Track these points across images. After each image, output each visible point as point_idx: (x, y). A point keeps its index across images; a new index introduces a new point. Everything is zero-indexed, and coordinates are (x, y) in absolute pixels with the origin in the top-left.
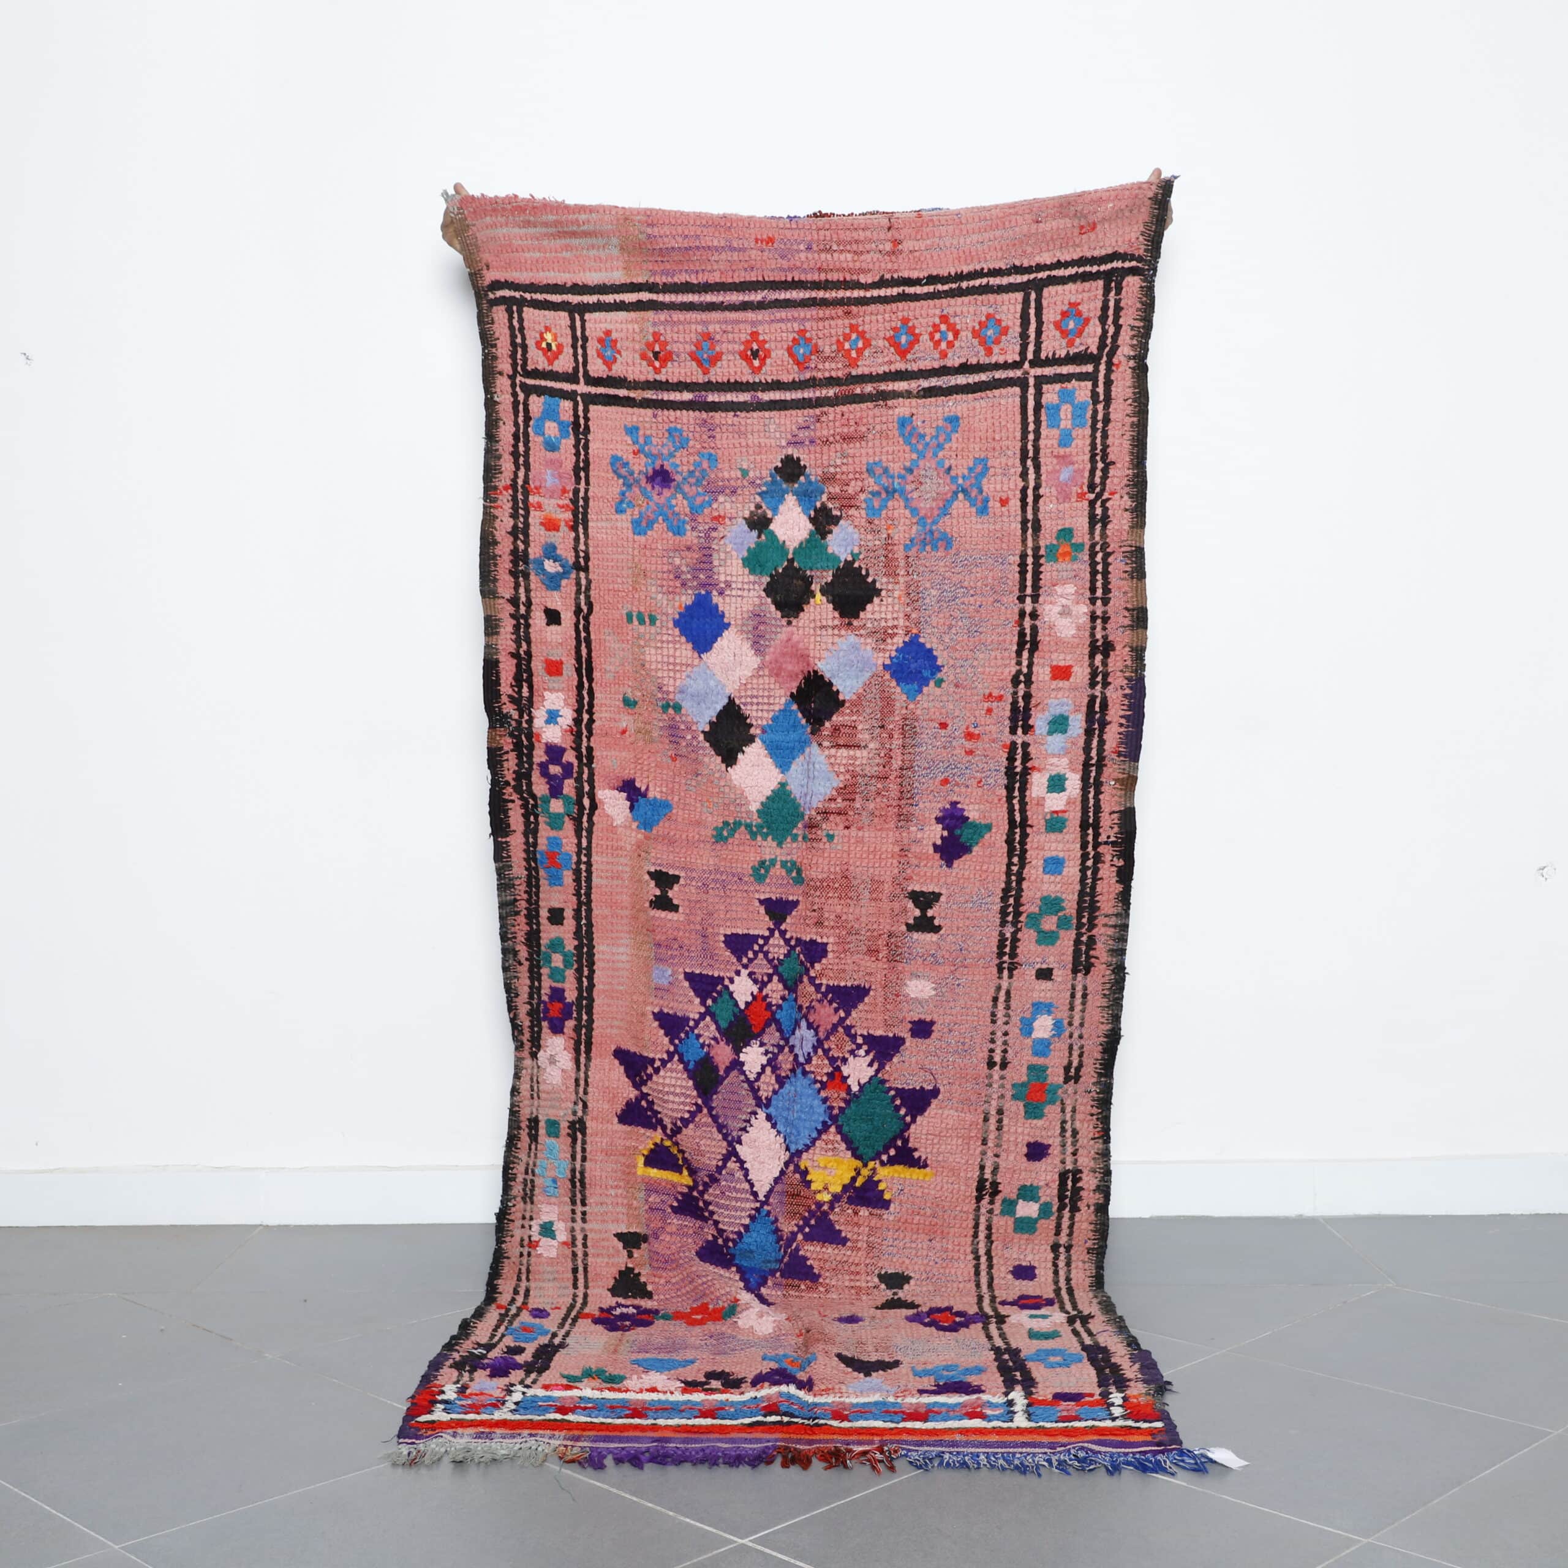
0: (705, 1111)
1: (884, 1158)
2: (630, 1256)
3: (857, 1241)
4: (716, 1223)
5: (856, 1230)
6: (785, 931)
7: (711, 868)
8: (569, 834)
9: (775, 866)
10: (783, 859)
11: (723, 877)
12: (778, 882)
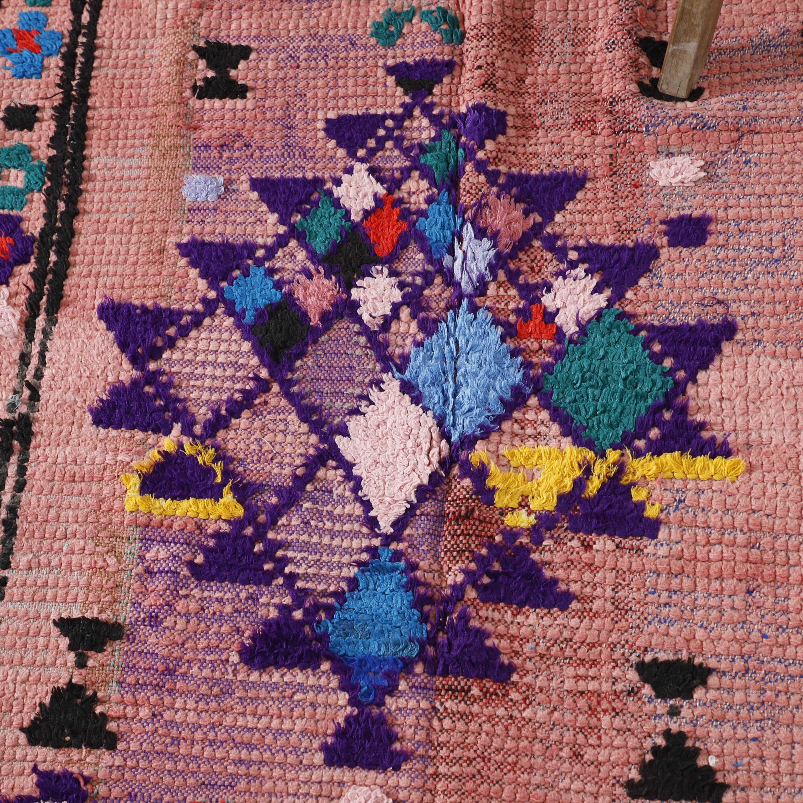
0: (275, 388)
1: (641, 443)
2: (81, 664)
3: (593, 599)
4: (292, 578)
5: (587, 576)
6: (433, 105)
7: (302, 33)
8: (59, 10)
9: (411, 21)
10: (424, 9)
11: (324, 44)
12: (419, 40)
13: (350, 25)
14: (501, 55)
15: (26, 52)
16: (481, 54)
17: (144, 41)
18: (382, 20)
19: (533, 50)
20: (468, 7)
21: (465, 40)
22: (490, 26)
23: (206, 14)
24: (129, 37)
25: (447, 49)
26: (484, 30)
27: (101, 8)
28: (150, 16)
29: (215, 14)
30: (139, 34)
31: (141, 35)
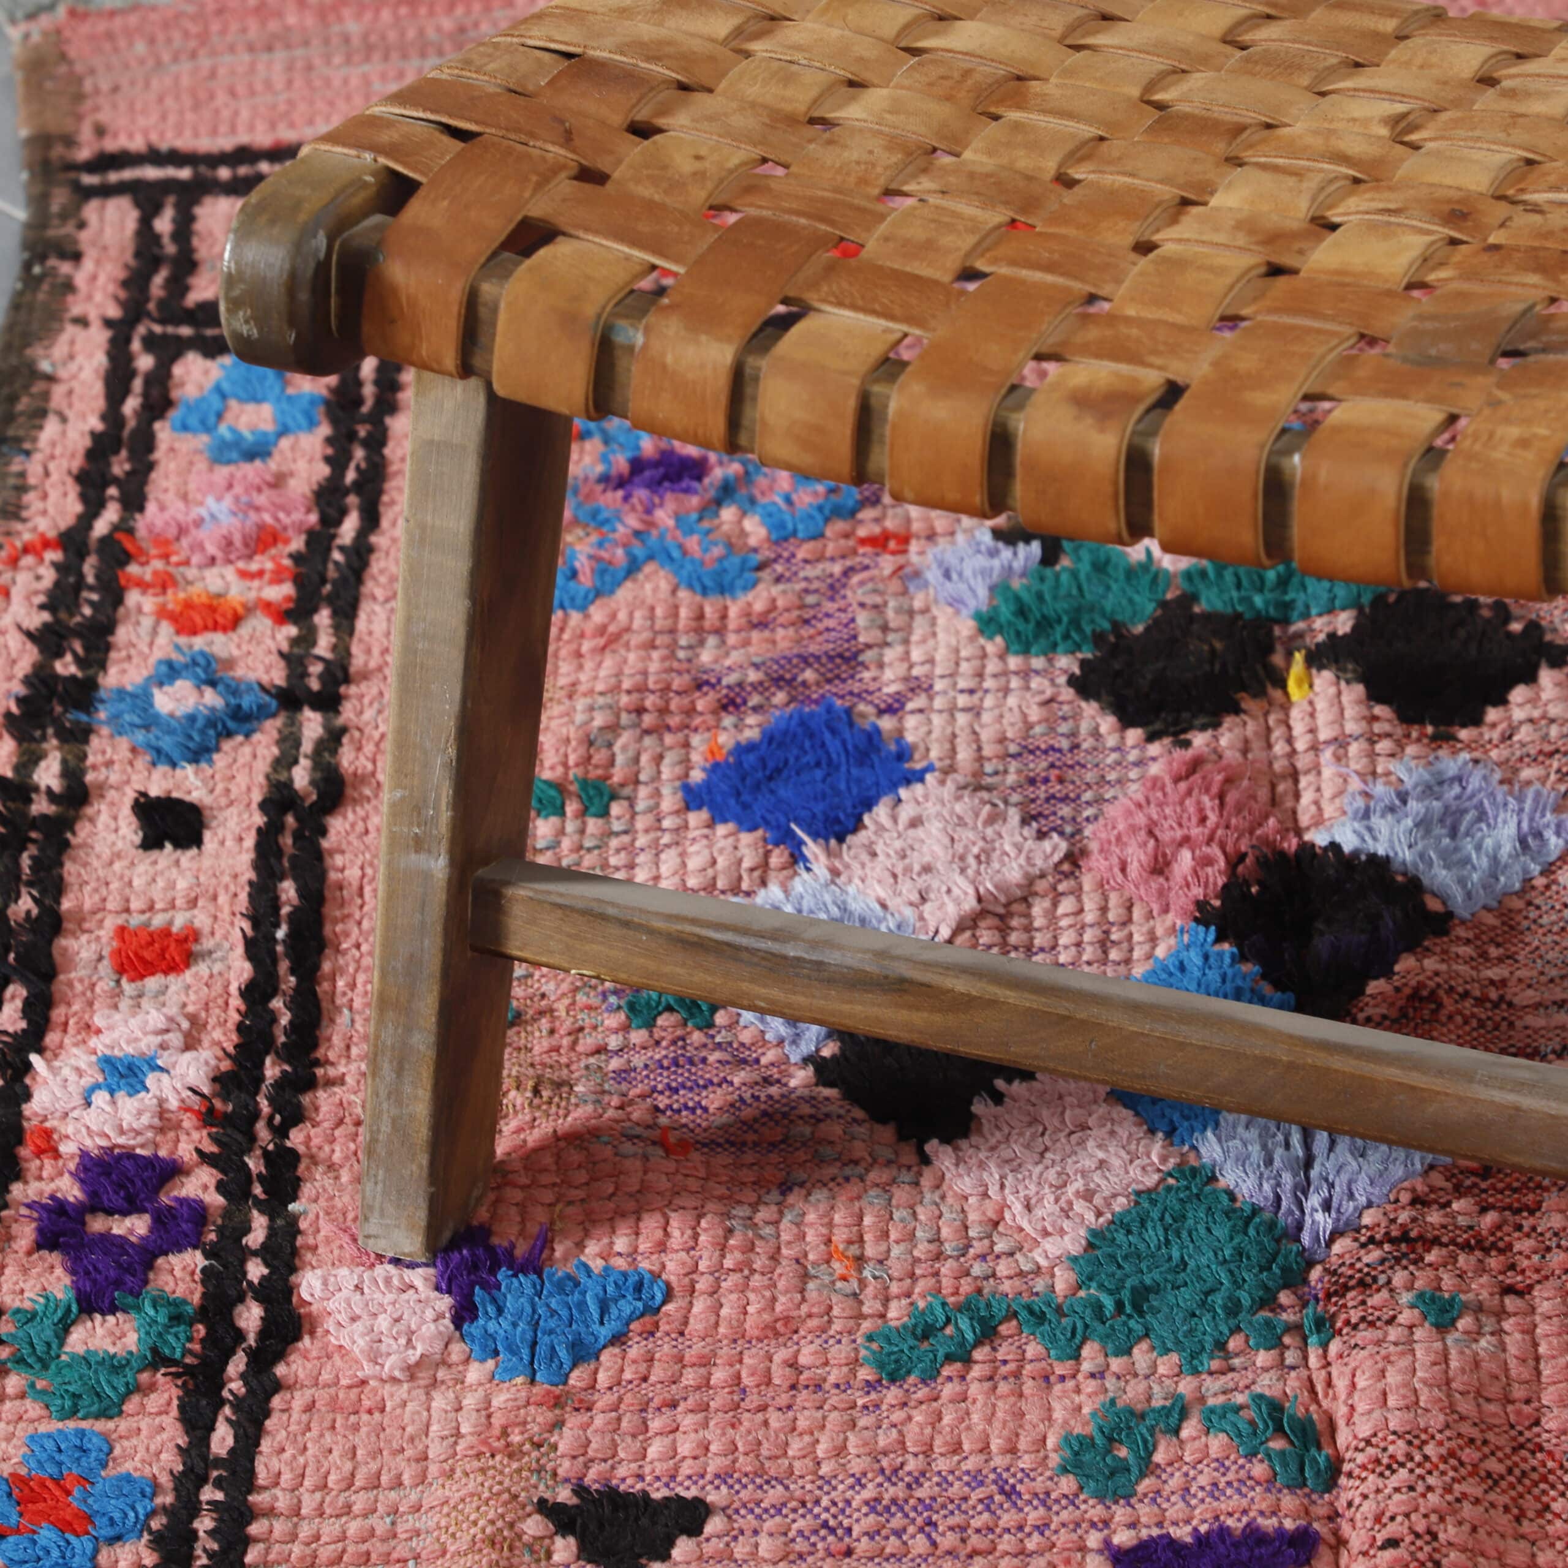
7: (856, 1466)
8: (144, 1424)
9: (1177, 1431)
10: (1211, 1402)
11: (920, 1493)
12: (1203, 1480)
13: (996, 1444)
14: (1455, 1512)
15: (47, 1534)
16: (1392, 1509)
17: (393, 1495)
18: (1091, 1429)
19: (1547, 1507)
20: (1343, 1396)
21: (1343, 1480)
22: (1415, 1437)
23: (574, 1421)
24: (351, 1485)
25: (1289, 1502)
26: (1399, 1448)
27: (267, 1414)
28: (410, 1430)
29: (599, 1421)
30: (379, 1475)
31: (384, 1479)
